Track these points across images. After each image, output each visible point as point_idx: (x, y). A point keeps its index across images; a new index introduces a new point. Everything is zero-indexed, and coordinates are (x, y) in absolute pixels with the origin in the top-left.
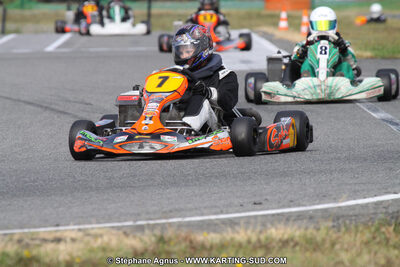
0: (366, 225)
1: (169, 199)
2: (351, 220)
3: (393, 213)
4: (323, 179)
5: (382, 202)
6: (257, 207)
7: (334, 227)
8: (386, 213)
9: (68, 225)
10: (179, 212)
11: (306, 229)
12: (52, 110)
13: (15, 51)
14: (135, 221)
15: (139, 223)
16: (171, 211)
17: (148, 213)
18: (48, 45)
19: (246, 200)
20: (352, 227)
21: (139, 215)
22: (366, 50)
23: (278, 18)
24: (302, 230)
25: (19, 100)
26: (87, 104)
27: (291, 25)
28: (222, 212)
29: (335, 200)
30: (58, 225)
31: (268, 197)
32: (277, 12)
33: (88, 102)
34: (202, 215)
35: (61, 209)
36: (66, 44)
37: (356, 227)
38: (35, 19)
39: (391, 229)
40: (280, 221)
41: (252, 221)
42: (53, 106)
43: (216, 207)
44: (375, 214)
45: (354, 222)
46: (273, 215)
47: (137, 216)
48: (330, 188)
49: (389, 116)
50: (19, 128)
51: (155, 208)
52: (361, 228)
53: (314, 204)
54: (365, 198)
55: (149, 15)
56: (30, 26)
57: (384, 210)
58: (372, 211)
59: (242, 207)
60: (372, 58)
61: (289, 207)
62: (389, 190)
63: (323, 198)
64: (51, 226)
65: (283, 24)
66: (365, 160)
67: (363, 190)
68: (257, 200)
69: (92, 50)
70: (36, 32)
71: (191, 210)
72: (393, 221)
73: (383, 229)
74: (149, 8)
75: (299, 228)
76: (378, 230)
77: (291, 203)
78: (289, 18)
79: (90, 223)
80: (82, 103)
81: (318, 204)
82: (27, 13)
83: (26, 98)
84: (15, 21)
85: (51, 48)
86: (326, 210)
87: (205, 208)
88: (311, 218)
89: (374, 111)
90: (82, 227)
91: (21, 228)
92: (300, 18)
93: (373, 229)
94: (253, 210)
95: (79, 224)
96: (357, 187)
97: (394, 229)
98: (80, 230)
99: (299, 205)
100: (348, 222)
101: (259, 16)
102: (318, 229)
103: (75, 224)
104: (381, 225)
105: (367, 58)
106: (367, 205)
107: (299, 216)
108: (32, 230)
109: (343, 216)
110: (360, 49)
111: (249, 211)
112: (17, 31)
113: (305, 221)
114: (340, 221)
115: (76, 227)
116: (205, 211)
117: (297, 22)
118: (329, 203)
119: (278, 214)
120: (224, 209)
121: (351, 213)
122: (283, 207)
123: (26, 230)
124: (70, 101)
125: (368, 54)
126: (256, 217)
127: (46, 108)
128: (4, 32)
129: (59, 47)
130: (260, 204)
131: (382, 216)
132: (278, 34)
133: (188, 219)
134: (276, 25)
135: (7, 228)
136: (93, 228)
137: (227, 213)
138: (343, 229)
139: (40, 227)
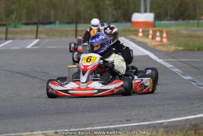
0: (180, 130)
1: (86, 118)
2: (173, 128)
3: (194, 124)
4: (160, 108)
5: (188, 119)
6: (129, 122)
7: (165, 131)
8: (191, 124)
9: (37, 131)
10: (91, 125)
11: (152, 132)
12: (30, 76)
13: (12, 48)
14: (69, 129)
15: (71, 130)
16: (87, 124)
17: (76, 125)
18: (28, 45)
19: (123, 119)
20: (174, 131)
21: (71, 126)
22: (180, 46)
23: (138, 31)
24: (150, 133)
25: (14, 72)
26: (46, 73)
27: (144, 35)
28: (111, 125)
29: (166, 118)
30: (32, 131)
31: (134, 117)
32: (137, 29)
33: (47, 72)
34: (102, 126)
35: (34, 124)
36: (36, 45)
37: (176, 131)
38: (22, 33)
39: (193, 132)
40: (139, 129)
41: (126, 128)
42: (30, 74)
43: (108, 122)
44: (185, 125)
45: (175, 129)
46: (136, 126)
47: (71, 127)
48: (163, 113)
49: (191, 78)
50: (14, 84)
51: (79, 123)
52: (178, 132)
53: (155, 120)
54: (180, 117)
55: (76, 31)
56: (19, 36)
57: (189, 123)
58: (183, 124)
59: (121, 122)
60: (183, 50)
61: (144, 122)
62: (192, 113)
63: (160, 117)
64: (29, 131)
65: (140, 34)
66: (180, 99)
67: (179, 114)
68: (129, 118)
69: (48, 47)
70: (22, 39)
71: (96, 124)
72: (194, 129)
73: (189, 132)
74: (76, 27)
75: (149, 132)
76: (186, 132)
77: (145, 120)
78: (143, 32)
79: (48, 130)
80: (44, 72)
81: (157, 120)
82: (18, 30)
83: (17, 71)
84: (12, 34)
85: (29, 47)
86: (161, 123)
87: (103, 122)
88: (154, 127)
89: (184, 76)
90: (44, 132)
91: (15, 133)
92: (149, 31)
93: (184, 132)
94: (127, 123)
95: (42, 131)
96: (176, 112)
97: (194, 133)
98: (43, 134)
99: (148, 121)
100: (172, 129)
101: (129, 31)
102: (158, 132)
103: (41, 131)
104: (188, 130)
105: (181, 50)
106: (181, 121)
107: (149, 126)
108: (20, 134)
109: (169, 126)
110: (177, 46)
111: (124, 124)
112: (13, 39)
113: (151, 129)
114: (168, 129)
115: (41, 132)
116: (103, 124)
117: (147, 33)
118: (163, 120)
119: (138, 126)
120: (113, 123)
121: (173, 125)
122: (141, 122)
123: (17, 134)
124: (38, 72)
125: (181, 48)
126: (128, 127)
127: (27, 75)
128: (6, 39)
129: (33, 46)
130: (130, 120)
131: (188, 126)
132: (138, 39)
133: (95, 128)
134: (137, 35)
135: (8, 133)
136: (49, 133)
137: (114, 125)
138: (170, 132)
139: (24, 132)
